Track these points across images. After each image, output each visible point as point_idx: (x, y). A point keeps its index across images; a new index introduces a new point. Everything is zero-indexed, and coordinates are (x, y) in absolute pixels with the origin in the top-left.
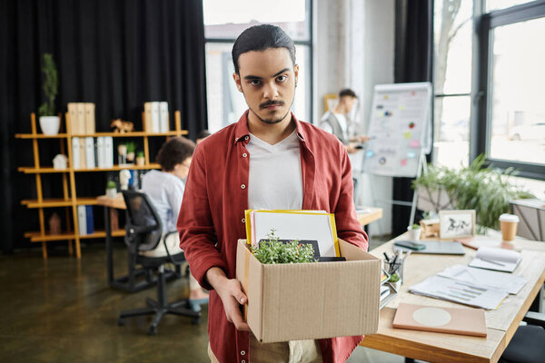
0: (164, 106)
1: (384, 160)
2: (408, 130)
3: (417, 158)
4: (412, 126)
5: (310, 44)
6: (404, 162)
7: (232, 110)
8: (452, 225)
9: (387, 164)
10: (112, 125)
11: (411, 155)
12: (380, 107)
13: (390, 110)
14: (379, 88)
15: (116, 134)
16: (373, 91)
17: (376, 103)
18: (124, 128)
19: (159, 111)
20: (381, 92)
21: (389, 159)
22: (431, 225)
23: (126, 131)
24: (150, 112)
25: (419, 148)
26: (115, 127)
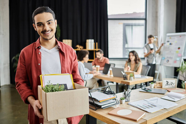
0: (93, 41)
1: (168, 61)
2: (178, 50)
3: (180, 60)
4: (179, 48)
5: (146, 19)
6: (175, 62)
7: (127, 43)
8: (167, 84)
9: (169, 62)
10: (76, 47)
11: (178, 59)
12: (168, 41)
13: (171, 43)
14: (168, 34)
15: (77, 49)
16: (166, 36)
17: (167, 40)
18: (80, 48)
19: (91, 42)
20: (169, 36)
21: (170, 60)
22: (160, 83)
23: (80, 49)
24: (88, 43)
25: (181, 56)
26: (77, 48)
